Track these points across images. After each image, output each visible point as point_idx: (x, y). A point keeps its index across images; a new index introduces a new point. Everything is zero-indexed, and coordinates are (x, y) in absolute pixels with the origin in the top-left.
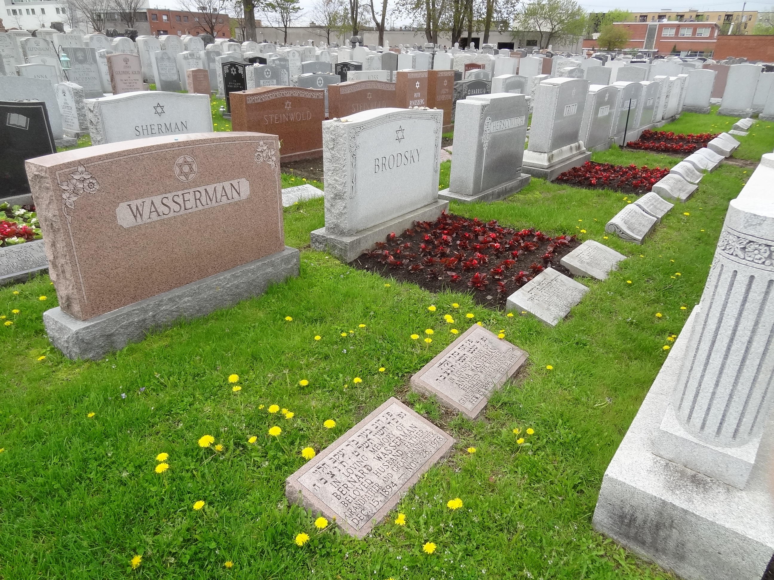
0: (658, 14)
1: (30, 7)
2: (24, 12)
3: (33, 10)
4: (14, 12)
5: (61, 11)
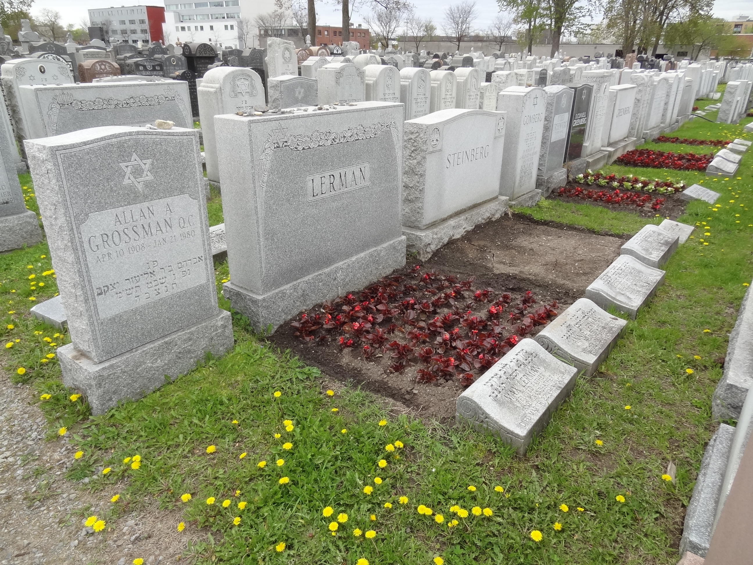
0: (734, 24)
1: (199, 25)
2: (192, 29)
3: (202, 28)
4: (183, 29)
5: (229, 27)
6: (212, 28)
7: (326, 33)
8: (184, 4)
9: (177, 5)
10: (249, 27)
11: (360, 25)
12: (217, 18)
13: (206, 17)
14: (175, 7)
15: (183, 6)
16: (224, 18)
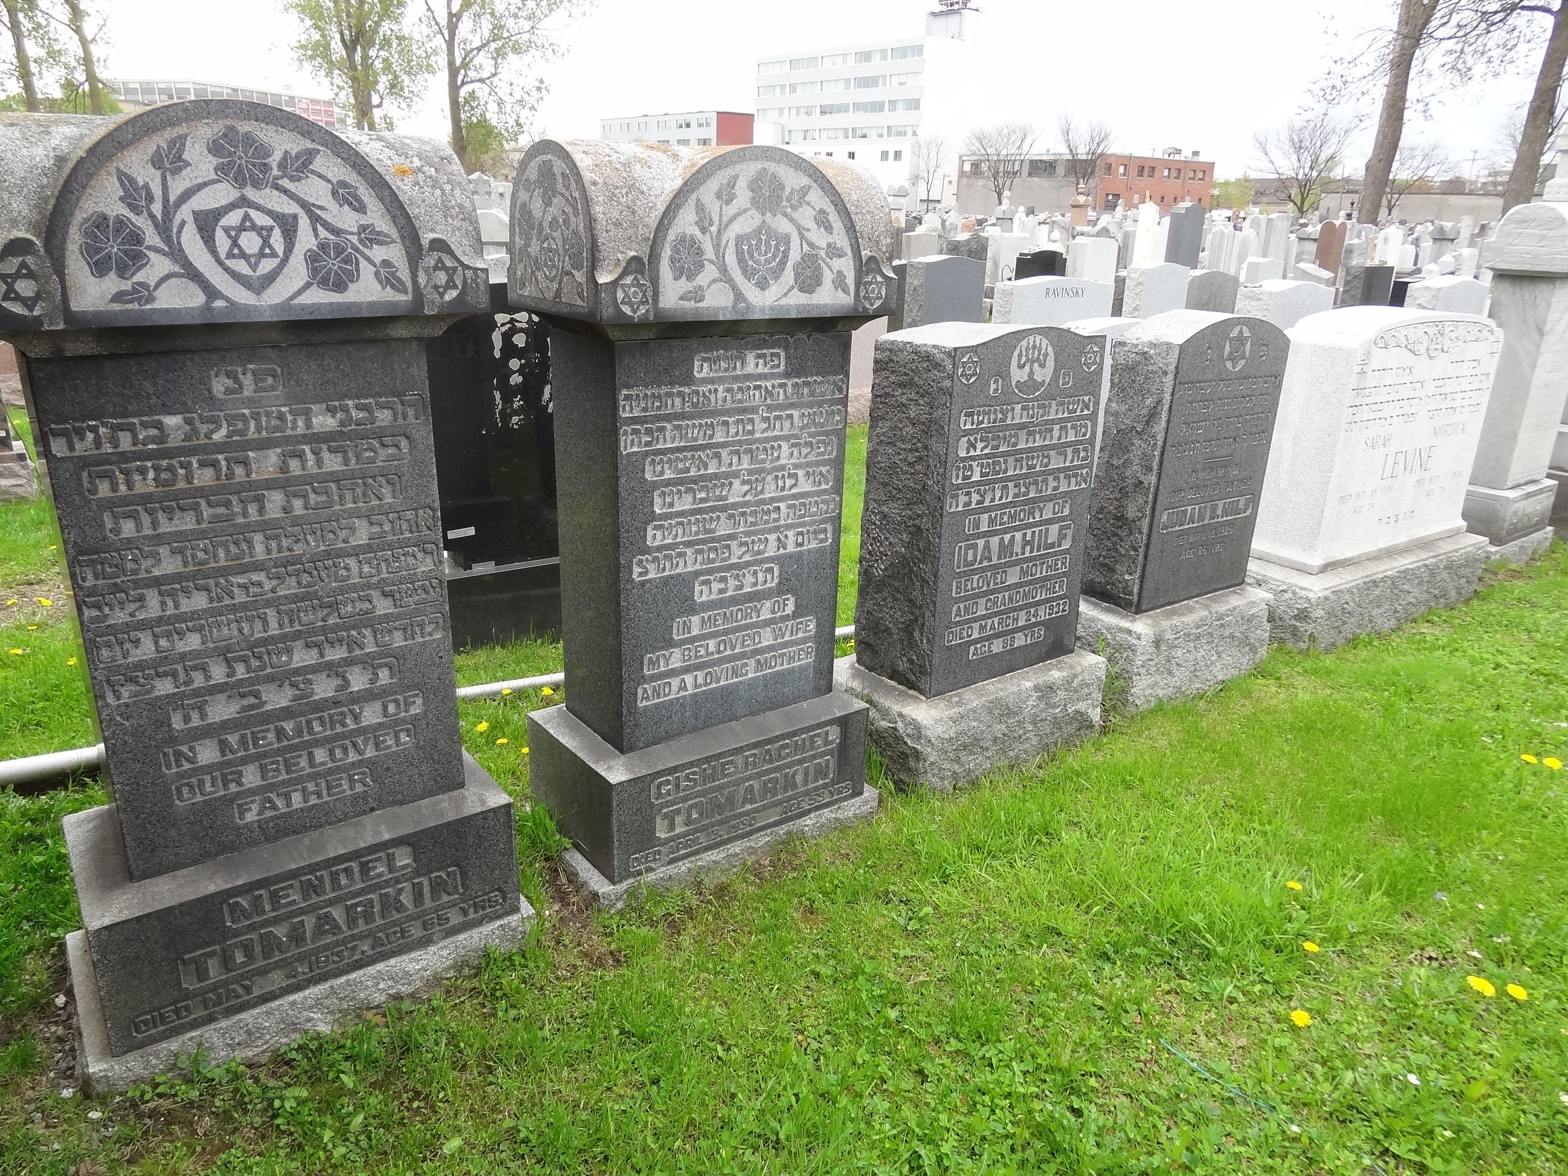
5: (891, 156)
6: (852, 155)
7: (1121, 170)
8: (798, 108)
9: (781, 110)
10: (941, 156)
11: (1196, 153)
12: (864, 136)
13: (841, 134)
14: (776, 112)
15: (794, 112)
16: (881, 136)
